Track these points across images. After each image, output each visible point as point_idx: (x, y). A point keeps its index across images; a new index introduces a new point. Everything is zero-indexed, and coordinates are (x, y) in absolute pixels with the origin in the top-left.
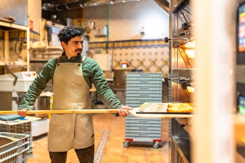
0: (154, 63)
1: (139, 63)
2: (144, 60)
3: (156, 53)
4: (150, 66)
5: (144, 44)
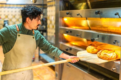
0: (14, 16)
1: (6, 16)
2: (9, 15)
3: (16, 12)
4: (12, 18)
5: (8, 6)
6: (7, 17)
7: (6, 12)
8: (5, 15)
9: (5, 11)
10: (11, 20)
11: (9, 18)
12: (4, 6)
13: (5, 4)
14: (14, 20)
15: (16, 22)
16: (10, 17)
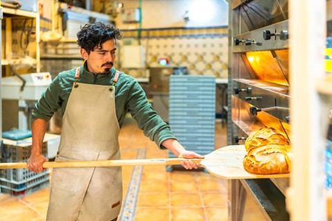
0: (201, 58)
1: (182, 58)
2: (189, 54)
3: (204, 46)
4: (196, 62)
5: (188, 33)
6: (185, 58)
7: (185, 47)
8: (181, 54)
9: (181, 46)
10: (194, 66)
11: (189, 62)
12: (181, 32)
13: (183, 28)
14: (201, 66)
15: (205, 70)
16: (192, 59)
